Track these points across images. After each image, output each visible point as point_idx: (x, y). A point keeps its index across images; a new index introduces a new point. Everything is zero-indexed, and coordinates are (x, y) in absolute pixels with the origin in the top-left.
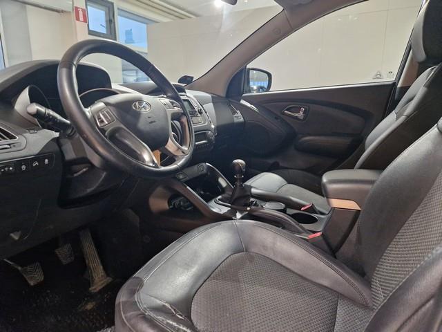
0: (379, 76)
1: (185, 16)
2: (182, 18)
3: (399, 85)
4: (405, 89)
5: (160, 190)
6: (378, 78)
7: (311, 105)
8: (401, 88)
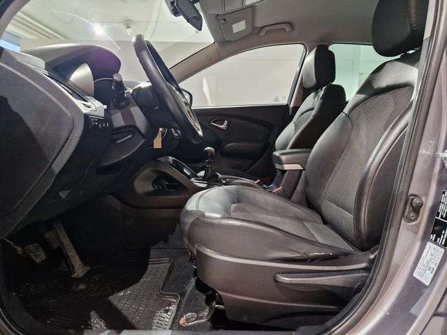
0: (276, 99)
1: (53, 35)
2: (50, 38)
3: (291, 106)
4: (296, 109)
5: (147, 172)
6: (276, 101)
7: (232, 119)
8: (293, 107)
